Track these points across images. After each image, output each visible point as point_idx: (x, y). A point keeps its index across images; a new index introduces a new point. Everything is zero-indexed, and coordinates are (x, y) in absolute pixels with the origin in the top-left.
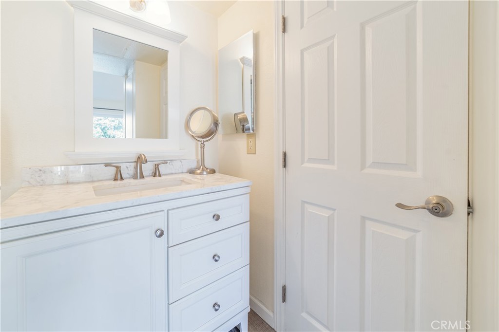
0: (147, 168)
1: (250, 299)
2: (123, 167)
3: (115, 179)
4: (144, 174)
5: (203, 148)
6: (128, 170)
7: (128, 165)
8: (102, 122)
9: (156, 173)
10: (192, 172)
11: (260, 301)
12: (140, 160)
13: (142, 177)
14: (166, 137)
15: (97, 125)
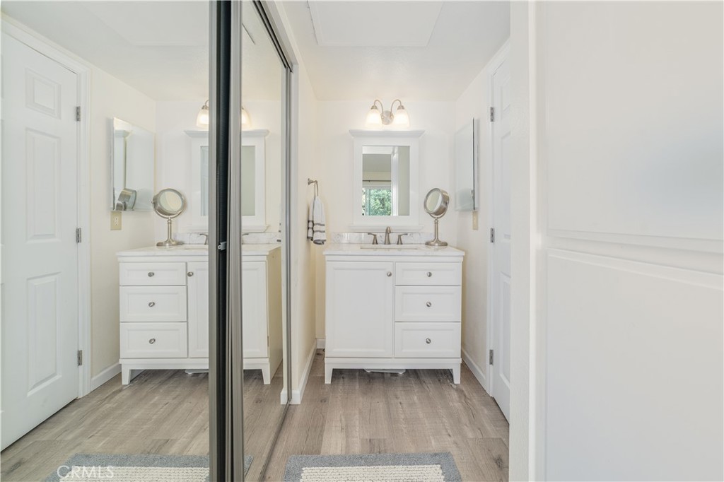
0: (393, 237)
1: (462, 351)
2: (378, 235)
3: (373, 243)
4: (391, 242)
5: (436, 223)
6: (382, 238)
7: (381, 234)
8: (380, 193)
9: (399, 242)
10: (428, 244)
11: (480, 367)
12: (388, 232)
13: (389, 243)
14: (408, 215)
15: (377, 196)
